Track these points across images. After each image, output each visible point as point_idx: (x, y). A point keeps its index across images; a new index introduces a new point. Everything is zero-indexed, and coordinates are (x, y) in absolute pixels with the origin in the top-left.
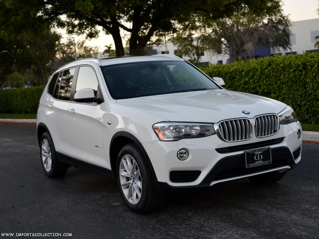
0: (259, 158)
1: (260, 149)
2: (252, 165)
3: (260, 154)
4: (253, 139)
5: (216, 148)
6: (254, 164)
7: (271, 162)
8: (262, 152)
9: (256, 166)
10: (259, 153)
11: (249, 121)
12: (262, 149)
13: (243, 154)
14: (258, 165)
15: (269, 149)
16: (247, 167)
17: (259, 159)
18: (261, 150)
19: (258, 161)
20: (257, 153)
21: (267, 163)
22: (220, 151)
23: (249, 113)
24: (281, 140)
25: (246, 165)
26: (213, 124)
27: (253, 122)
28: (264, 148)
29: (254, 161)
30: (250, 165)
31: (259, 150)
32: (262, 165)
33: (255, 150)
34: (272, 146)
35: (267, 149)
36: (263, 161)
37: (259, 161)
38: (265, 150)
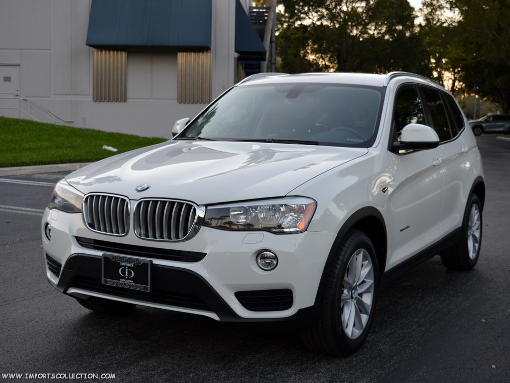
0: (127, 273)
1: (129, 259)
2: (112, 282)
3: (129, 268)
6: (117, 281)
7: (149, 290)
8: (134, 265)
12: (134, 259)
14: (125, 287)
15: (147, 265)
16: (102, 282)
17: (127, 275)
18: (131, 261)
19: (124, 278)
20: (124, 264)
21: (140, 287)
25: (103, 279)
27: (132, 207)
28: (138, 260)
29: (118, 277)
30: (108, 280)
31: (128, 260)
32: (131, 288)
33: (121, 258)
34: (156, 262)
35: (142, 263)
36: (134, 283)
37: (127, 279)
38: (140, 264)
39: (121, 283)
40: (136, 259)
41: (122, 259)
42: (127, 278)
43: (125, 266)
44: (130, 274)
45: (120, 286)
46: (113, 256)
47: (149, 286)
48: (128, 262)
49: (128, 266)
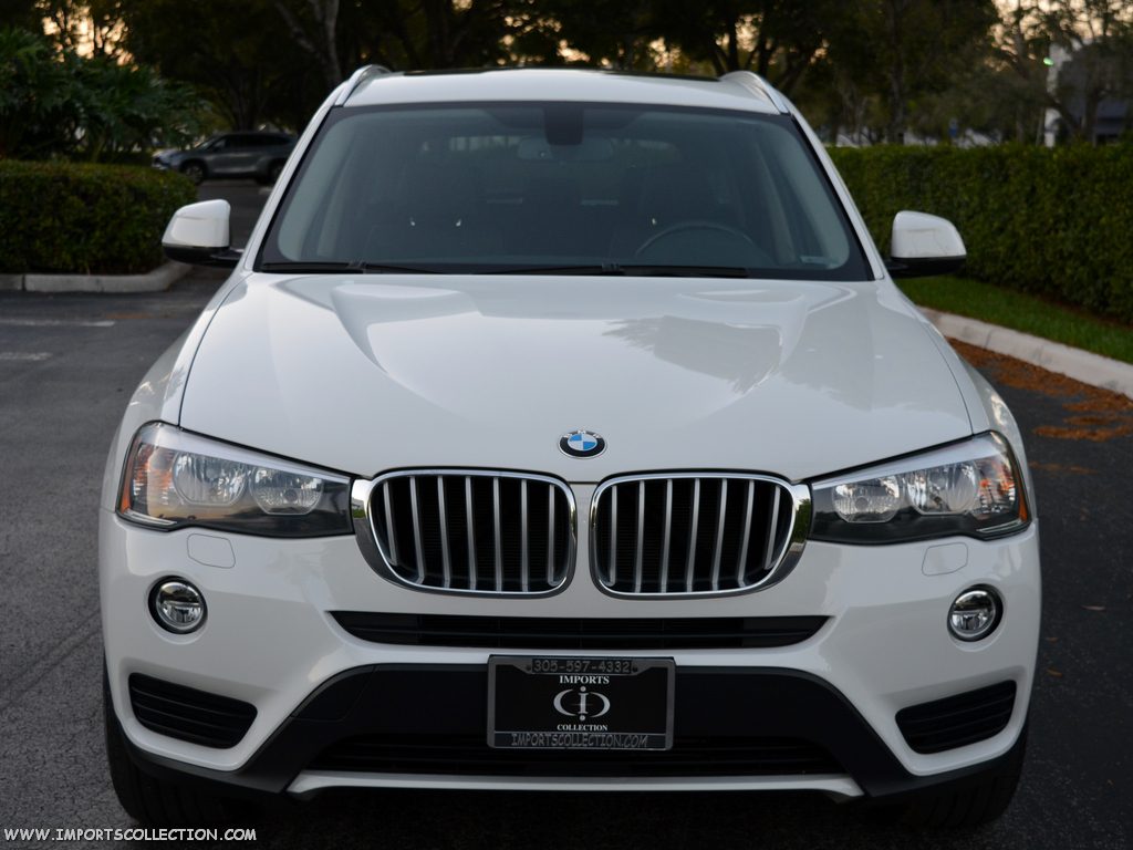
0: (583, 705)
1: (595, 662)
2: (522, 739)
3: (592, 687)
5: (335, 608)
6: (548, 734)
7: (669, 745)
8: (611, 678)
9: (554, 746)
10: (592, 680)
11: (560, 496)
12: (613, 660)
13: (477, 672)
14: (575, 746)
15: (658, 672)
16: (491, 741)
17: (583, 709)
18: (601, 667)
19: (575, 721)
20: (574, 679)
21: (639, 741)
25: (492, 732)
26: (354, 477)
27: (583, 504)
28: (630, 660)
29: (552, 720)
30: (514, 734)
31: (593, 666)
32: (603, 747)
33: (562, 661)
34: (690, 659)
35: (640, 671)
36: (611, 730)
37: (583, 723)
38: (633, 674)
39: (564, 736)
40: (622, 660)
41: (570, 664)
42: (583, 718)
43: (580, 684)
44: (596, 704)
45: (556, 745)
46: (535, 658)
47: (669, 735)
48: (590, 671)
49: (588, 685)
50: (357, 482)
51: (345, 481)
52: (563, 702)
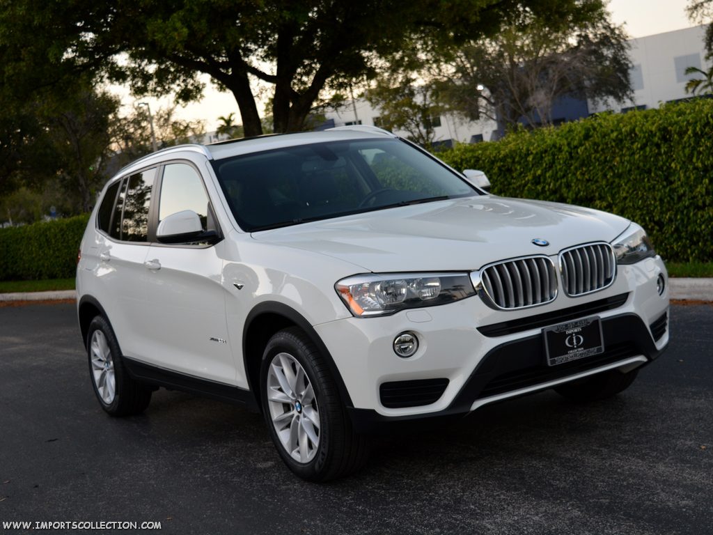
0: (575, 341)
1: (576, 323)
2: (561, 360)
3: (576, 333)
4: (561, 300)
5: (478, 326)
6: (566, 356)
7: (603, 350)
8: (582, 328)
10: (576, 331)
11: (548, 262)
12: (581, 321)
13: (540, 336)
14: (575, 359)
15: (596, 322)
16: (549, 364)
17: (575, 343)
18: (579, 324)
19: (573, 348)
20: (570, 332)
21: (593, 351)
22: (488, 331)
23: (547, 245)
24: (622, 299)
25: (549, 360)
26: (469, 272)
27: (557, 263)
28: (587, 320)
29: (565, 350)
30: (556, 358)
31: (576, 325)
32: (584, 357)
33: (566, 325)
34: (604, 315)
35: (591, 322)
36: (585, 349)
38: (589, 325)
39: (572, 355)
40: (584, 320)
41: (568, 326)
42: (575, 347)
43: (573, 333)
44: (578, 340)
45: (570, 360)
46: (558, 326)
47: (603, 346)
48: (574, 327)
50: (471, 274)
51: (466, 275)
52: (569, 343)
